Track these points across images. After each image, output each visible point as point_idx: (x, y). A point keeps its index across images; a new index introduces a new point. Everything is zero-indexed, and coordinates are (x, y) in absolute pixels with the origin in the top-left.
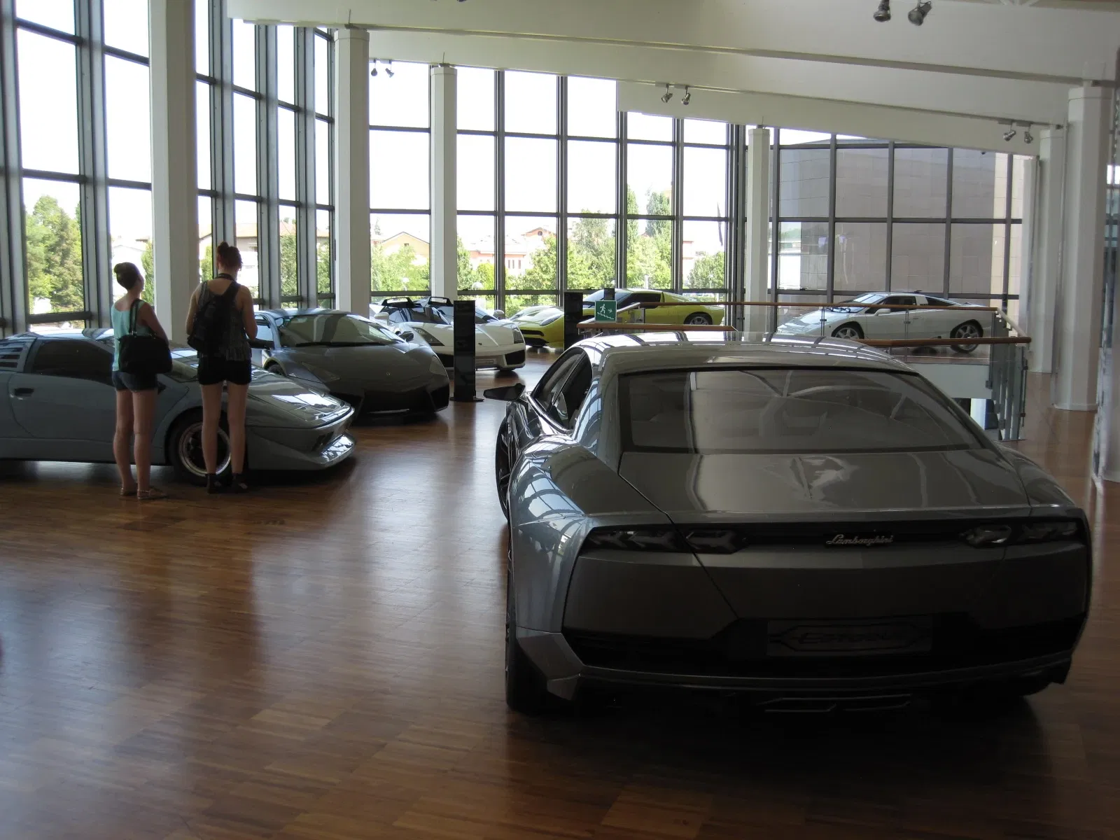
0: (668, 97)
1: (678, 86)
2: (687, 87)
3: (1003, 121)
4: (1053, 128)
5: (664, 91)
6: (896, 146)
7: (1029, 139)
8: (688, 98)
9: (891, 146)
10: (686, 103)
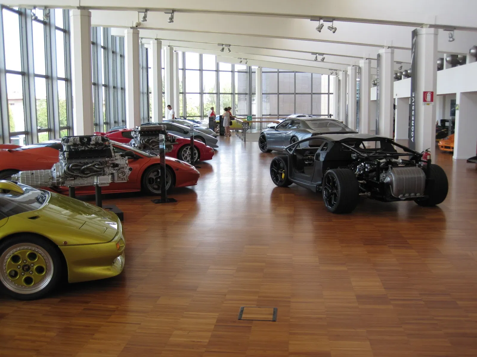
0: (241, 62)
1: (244, 59)
2: (246, 59)
3: (330, 69)
4: (342, 71)
5: (240, 60)
6: (296, 72)
7: (336, 74)
8: (247, 62)
9: (295, 72)
10: (246, 64)
